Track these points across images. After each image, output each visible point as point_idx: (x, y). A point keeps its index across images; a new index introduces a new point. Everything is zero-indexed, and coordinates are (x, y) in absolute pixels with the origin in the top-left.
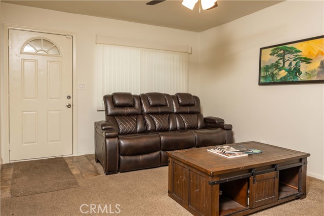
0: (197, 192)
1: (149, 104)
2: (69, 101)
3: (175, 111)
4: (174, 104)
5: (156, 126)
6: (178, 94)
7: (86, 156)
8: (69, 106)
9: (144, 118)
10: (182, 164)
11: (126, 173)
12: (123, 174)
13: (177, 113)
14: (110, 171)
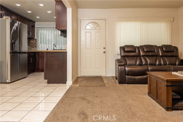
0: (160, 92)
1: (144, 51)
2: (105, 50)
3: (161, 54)
4: (160, 51)
5: (147, 63)
6: (163, 45)
7: (112, 77)
8: (104, 52)
9: (141, 58)
10: (153, 77)
11: (129, 85)
12: (127, 85)
13: (162, 56)
14: (121, 82)
